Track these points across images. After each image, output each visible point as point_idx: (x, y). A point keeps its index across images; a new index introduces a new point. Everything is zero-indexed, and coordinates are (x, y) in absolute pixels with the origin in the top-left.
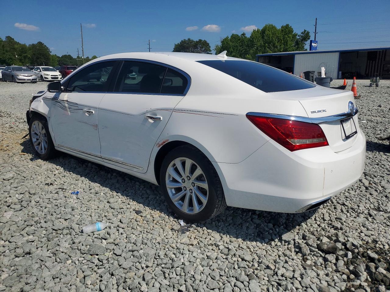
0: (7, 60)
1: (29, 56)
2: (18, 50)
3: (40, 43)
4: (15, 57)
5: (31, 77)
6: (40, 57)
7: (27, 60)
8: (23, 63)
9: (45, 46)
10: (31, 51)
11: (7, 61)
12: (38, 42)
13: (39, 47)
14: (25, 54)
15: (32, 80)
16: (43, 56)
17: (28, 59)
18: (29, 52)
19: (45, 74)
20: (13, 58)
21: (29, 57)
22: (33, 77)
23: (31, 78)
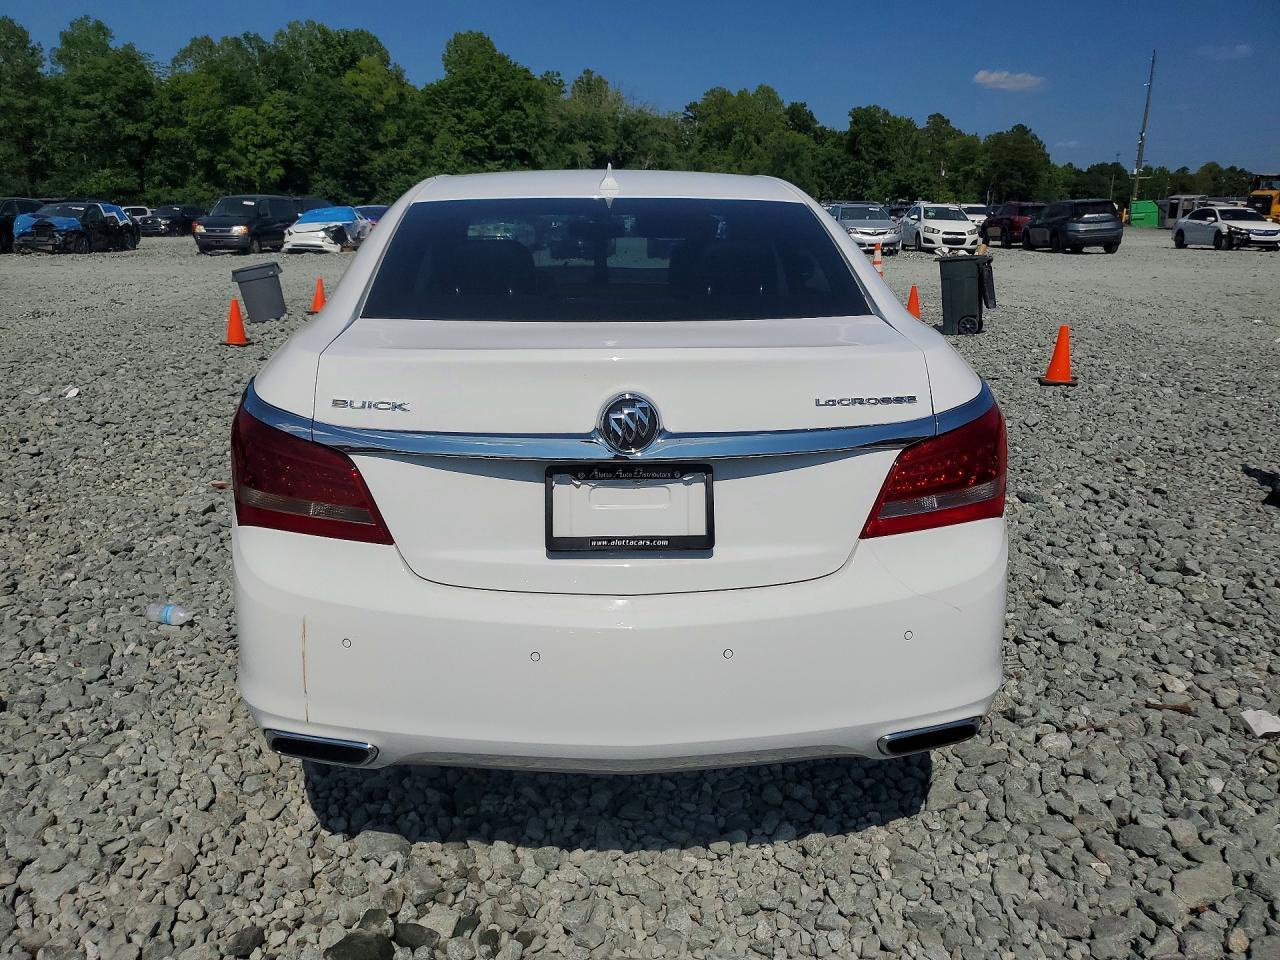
0: (916, 184)
1: (980, 170)
2: (952, 153)
3: (1021, 129)
4: (940, 175)
5: (881, 237)
6: (1012, 174)
7: (971, 183)
8: (957, 192)
9: (1035, 137)
10: (989, 154)
11: (914, 187)
12: (1015, 127)
13: (1015, 141)
14: (968, 165)
15: (884, 245)
16: (1021, 169)
17: (976, 180)
18: (984, 158)
19: (927, 229)
20: (933, 178)
21: (979, 176)
22: (887, 236)
23: (880, 239)
